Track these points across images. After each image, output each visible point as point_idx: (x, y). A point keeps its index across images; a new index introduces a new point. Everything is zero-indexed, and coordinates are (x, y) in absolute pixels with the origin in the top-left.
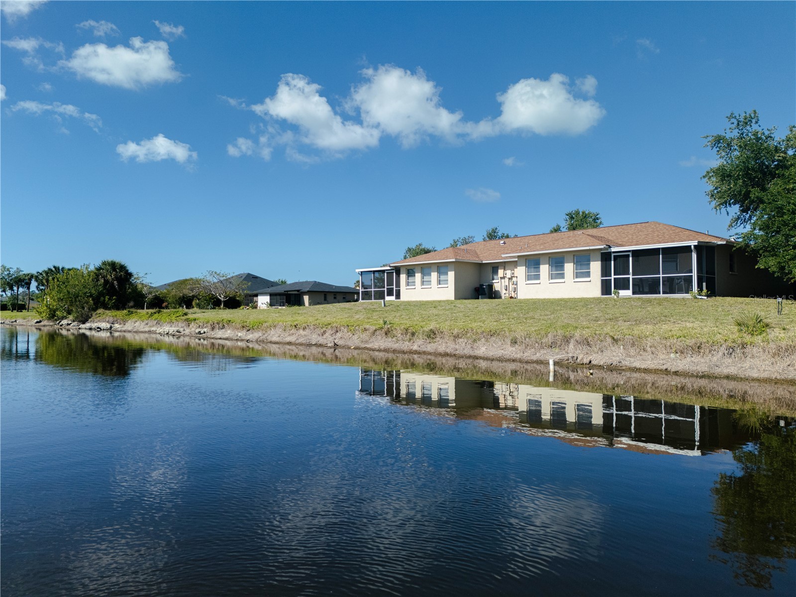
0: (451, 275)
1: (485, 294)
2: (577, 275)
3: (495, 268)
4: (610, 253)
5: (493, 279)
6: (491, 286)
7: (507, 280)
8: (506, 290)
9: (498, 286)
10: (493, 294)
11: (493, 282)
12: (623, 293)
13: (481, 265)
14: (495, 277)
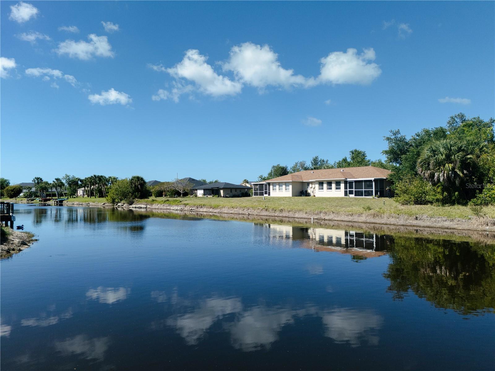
0: (291, 187)
1: (304, 194)
2: (337, 188)
3: (308, 184)
4: (347, 181)
5: (308, 188)
6: (306, 191)
7: (313, 188)
8: (313, 193)
9: (310, 191)
10: (308, 195)
11: (308, 189)
12: (351, 196)
13: (303, 183)
14: (308, 187)
